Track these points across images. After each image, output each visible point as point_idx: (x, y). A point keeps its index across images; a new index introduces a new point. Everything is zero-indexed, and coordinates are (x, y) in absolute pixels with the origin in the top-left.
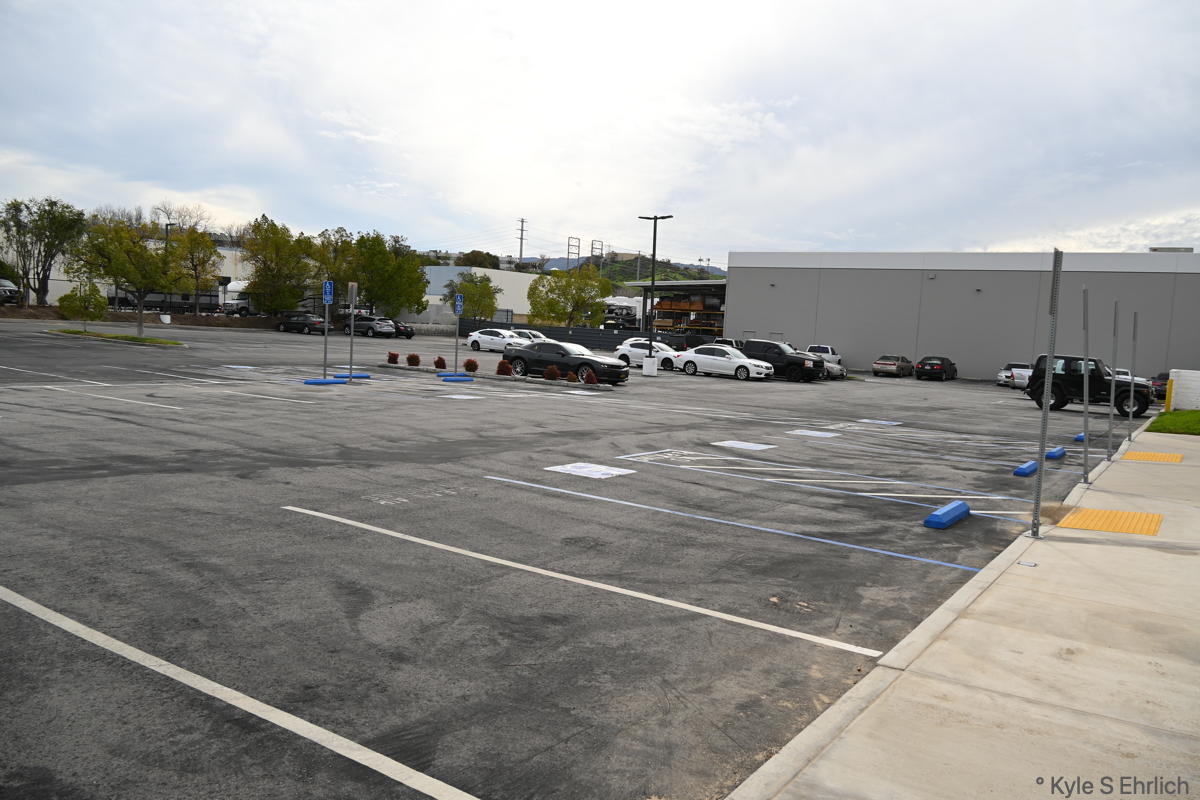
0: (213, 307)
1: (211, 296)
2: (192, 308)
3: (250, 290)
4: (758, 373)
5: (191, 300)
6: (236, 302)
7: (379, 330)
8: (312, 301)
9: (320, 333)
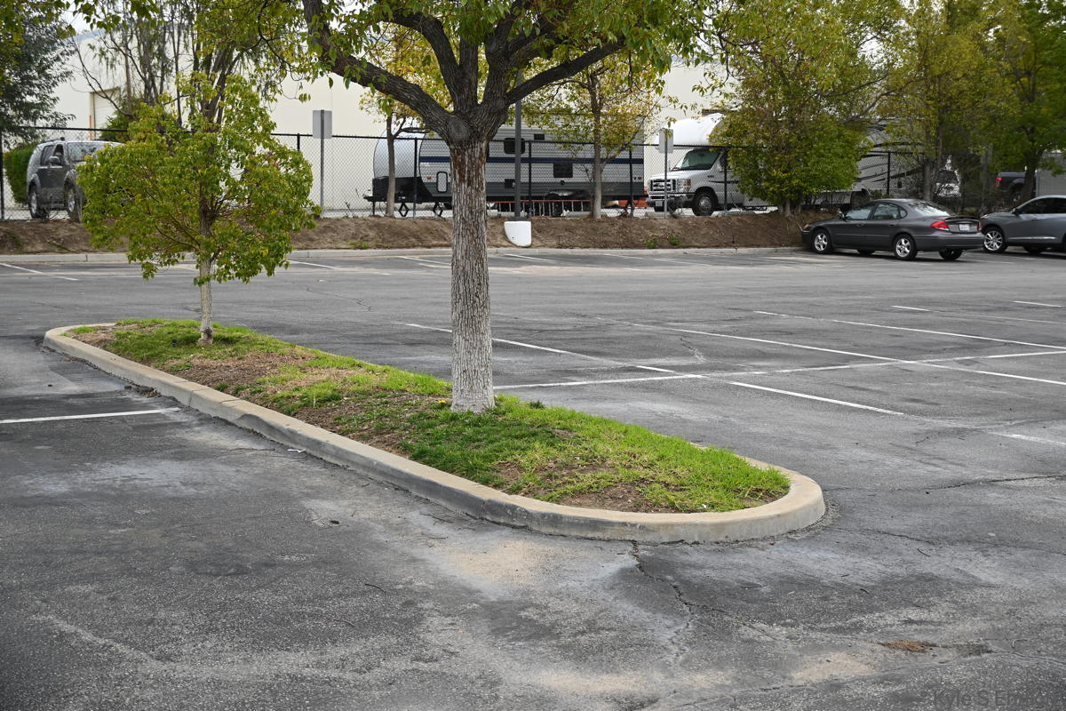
3: (727, 140)
5: (579, 176)
6: (688, 173)
9: (937, 255)
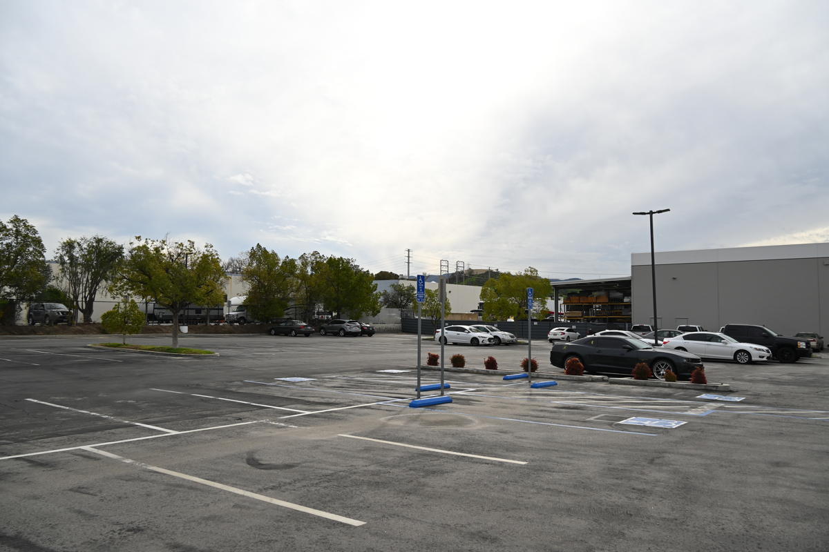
0: (220, 318)
1: (218, 309)
2: (203, 320)
3: (248, 303)
4: (760, 357)
5: (203, 313)
6: (236, 313)
7: (349, 330)
8: (294, 309)
9: (303, 335)
